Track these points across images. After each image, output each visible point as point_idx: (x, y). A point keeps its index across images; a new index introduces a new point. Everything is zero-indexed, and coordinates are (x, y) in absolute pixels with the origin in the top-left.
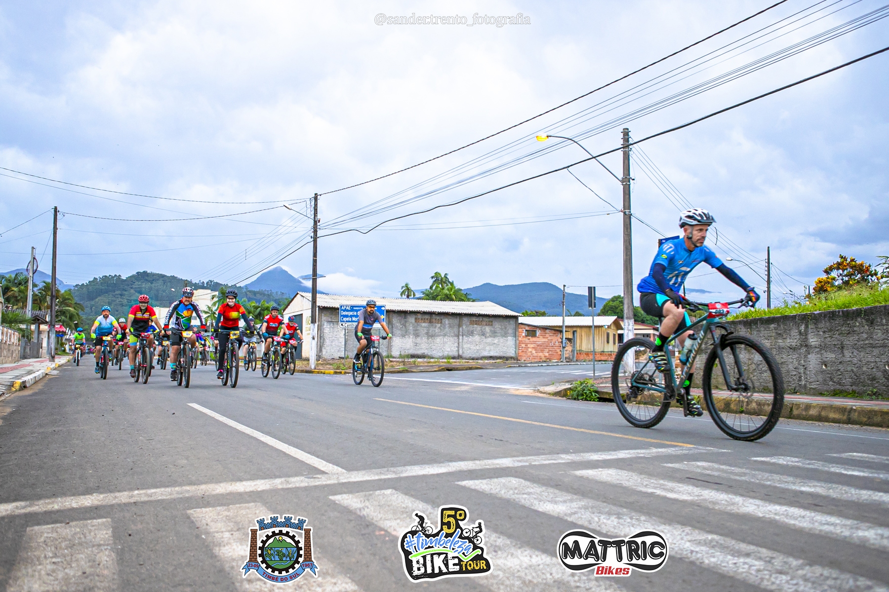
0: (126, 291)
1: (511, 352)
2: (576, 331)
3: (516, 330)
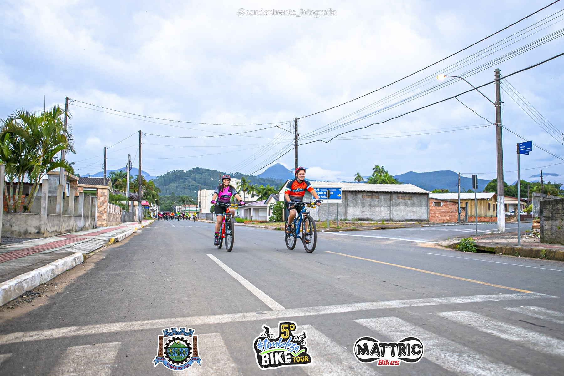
0: (187, 179)
1: (425, 217)
2: (468, 202)
3: (427, 202)
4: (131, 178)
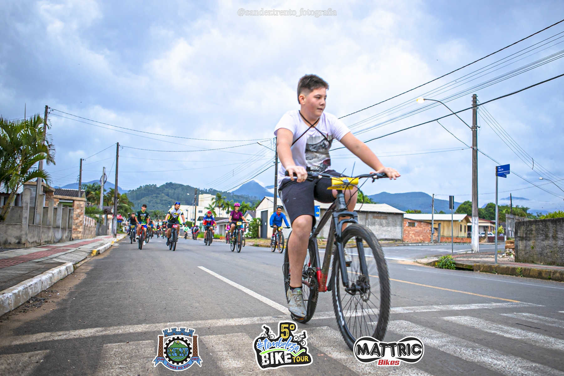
0: (159, 194)
1: (399, 237)
2: (440, 223)
3: (402, 222)
4: (105, 191)
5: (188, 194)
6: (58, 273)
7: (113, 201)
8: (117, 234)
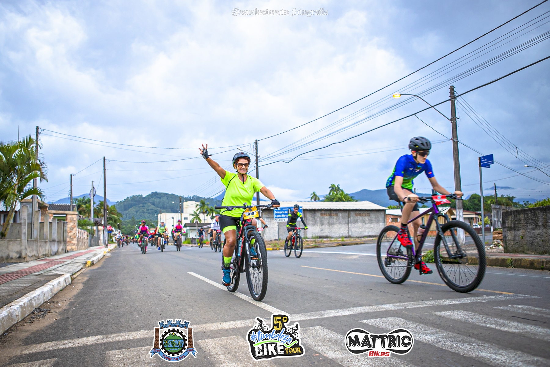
0: (146, 204)
2: (424, 218)
3: (385, 218)
4: (94, 203)
5: (173, 202)
6: (58, 285)
7: (103, 213)
8: (108, 244)
